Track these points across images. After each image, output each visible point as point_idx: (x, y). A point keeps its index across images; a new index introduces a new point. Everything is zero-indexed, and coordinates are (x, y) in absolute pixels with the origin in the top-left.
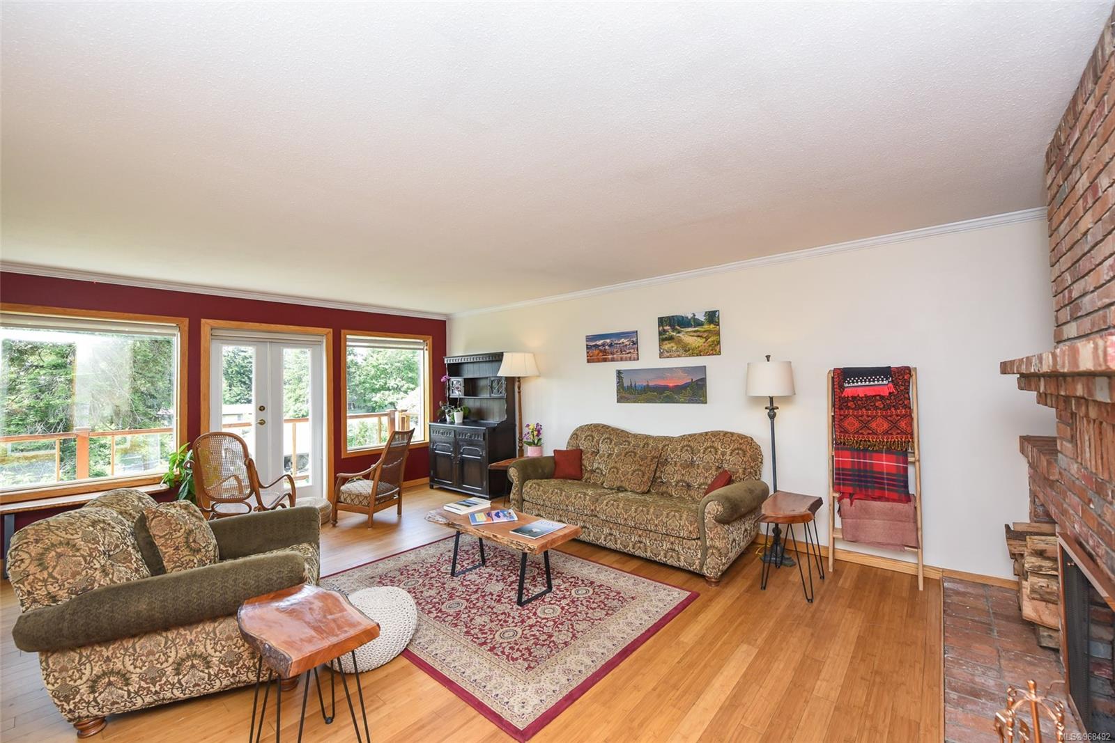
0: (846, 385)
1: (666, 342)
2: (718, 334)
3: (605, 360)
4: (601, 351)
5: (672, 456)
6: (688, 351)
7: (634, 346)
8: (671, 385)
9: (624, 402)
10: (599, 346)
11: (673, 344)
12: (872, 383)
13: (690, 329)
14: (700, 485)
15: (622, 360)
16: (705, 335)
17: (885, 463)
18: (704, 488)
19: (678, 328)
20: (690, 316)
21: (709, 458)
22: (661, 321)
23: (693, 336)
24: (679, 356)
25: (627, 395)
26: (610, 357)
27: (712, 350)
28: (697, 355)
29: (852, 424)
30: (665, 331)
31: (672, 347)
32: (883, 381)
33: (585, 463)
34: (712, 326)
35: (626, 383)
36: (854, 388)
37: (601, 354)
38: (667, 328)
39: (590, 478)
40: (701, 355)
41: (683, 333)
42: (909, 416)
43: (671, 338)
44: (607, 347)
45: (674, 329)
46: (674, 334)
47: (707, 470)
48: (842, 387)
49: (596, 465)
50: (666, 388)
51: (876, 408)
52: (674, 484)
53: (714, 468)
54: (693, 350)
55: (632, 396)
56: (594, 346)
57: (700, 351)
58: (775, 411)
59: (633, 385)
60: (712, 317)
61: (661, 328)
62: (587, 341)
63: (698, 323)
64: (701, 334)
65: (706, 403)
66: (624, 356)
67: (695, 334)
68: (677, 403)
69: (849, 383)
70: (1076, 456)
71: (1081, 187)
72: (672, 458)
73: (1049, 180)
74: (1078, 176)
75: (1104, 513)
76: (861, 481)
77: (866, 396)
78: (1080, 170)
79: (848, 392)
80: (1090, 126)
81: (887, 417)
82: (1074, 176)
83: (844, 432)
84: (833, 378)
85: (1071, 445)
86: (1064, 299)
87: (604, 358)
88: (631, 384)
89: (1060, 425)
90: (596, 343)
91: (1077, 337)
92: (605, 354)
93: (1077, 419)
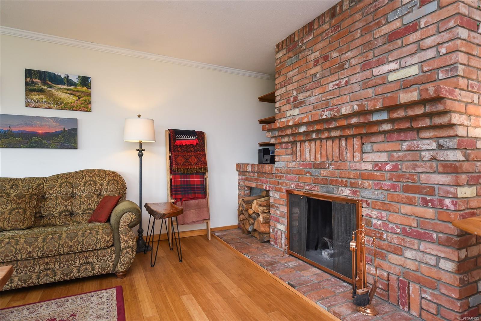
0: (177, 138)
1: (35, 93)
2: (90, 95)
6: (60, 105)
8: (40, 132)
11: (43, 96)
12: (189, 138)
13: (63, 87)
14: (84, 211)
16: (78, 94)
17: (196, 180)
18: (89, 213)
19: (50, 83)
20: (63, 76)
21: (90, 189)
22: (29, 73)
23: (66, 93)
24: (50, 108)
27: (84, 107)
28: (70, 110)
29: (181, 160)
30: (33, 83)
31: (42, 99)
32: (193, 137)
34: (85, 89)
36: (181, 140)
38: (37, 80)
40: (73, 110)
41: (55, 89)
42: (204, 155)
43: (41, 91)
45: (45, 83)
46: (45, 87)
47: (89, 199)
48: (175, 140)
50: (34, 134)
51: (191, 151)
52: (56, 215)
53: (95, 196)
54: (65, 104)
57: (73, 107)
58: (143, 152)
60: (85, 81)
61: (29, 79)
63: (70, 83)
64: (74, 93)
65: (77, 148)
67: (68, 92)
68: (47, 148)
69: (178, 137)
70: (294, 159)
71: (312, 57)
72: (51, 194)
73: (280, 55)
74: (309, 53)
75: (320, 174)
76: (185, 191)
77: (186, 145)
78: (312, 51)
79: (178, 143)
80: (324, 34)
81: (196, 156)
82: (306, 53)
83: (177, 164)
84: (169, 134)
85: (290, 156)
86: (288, 102)
89: (279, 150)
91: (299, 114)
93: (298, 145)
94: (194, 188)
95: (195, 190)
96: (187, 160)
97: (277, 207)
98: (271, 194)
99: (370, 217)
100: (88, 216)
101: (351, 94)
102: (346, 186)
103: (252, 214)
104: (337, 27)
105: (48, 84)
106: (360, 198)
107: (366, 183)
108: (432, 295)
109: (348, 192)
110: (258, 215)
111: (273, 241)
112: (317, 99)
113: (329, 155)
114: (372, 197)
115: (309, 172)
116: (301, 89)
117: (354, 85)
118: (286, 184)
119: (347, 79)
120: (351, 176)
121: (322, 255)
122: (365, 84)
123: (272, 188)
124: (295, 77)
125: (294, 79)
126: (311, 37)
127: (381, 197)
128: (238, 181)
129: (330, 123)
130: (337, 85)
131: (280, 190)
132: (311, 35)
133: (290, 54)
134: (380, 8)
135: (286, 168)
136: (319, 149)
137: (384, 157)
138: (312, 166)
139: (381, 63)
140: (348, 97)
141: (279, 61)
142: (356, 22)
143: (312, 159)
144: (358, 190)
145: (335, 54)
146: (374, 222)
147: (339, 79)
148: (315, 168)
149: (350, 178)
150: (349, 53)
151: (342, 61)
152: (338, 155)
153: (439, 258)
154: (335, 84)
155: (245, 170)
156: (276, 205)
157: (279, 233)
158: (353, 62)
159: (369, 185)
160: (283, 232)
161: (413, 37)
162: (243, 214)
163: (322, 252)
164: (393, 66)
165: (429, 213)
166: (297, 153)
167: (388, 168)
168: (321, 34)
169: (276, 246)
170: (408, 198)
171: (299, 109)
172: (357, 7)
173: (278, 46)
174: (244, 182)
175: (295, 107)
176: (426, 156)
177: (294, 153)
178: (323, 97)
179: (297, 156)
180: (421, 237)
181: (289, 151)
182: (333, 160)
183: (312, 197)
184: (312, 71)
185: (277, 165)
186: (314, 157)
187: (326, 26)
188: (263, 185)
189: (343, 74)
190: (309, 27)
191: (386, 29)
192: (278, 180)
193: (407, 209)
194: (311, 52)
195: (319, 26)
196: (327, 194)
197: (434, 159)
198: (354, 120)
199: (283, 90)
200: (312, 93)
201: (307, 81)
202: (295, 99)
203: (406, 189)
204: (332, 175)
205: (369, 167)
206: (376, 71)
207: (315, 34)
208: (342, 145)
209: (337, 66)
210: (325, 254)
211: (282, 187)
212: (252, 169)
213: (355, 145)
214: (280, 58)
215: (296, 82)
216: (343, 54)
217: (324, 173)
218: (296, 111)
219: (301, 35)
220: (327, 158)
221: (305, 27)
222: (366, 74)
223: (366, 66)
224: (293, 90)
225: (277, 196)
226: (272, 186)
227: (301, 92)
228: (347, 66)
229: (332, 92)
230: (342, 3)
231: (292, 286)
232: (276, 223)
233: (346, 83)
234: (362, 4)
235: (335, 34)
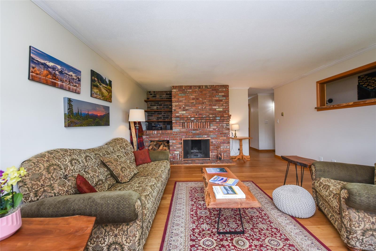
1: (95, 88)
2: (111, 92)
4: (50, 73)
6: (103, 97)
7: (79, 82)
10: (48, 67)
11: (98, 91)
13: (104, 85)
20: (104, 78)
22: (92, 73)
24: (100, 98)
25: (76, 121)
27: (110, 100)
28: (105, 100)
30: (94, 81)
34: (110, 88)
35: (75, 110)
37: (50, 76)
38: (96, 79)
40: (107, 101)
41: (102, 86)
43: (97, 86)
44: (57, 73)
45: (99, 82)
46: (99, 84)
50: (97, 117)
54: (105, 97)
55: (78, 121)
57: (107, 99)
59: (80, 112)
60: (110, 83)
61: (92, 77)
63: (107, 84)
64: (107, 90)
65: (109, 126)
67: (105, 89)
71: (192, 97)
73: (174, 90)
75: (196, 132)
82: (189, 95)
85: (182, 127)
86: (180, 108)
87: (53, 82)
88: (78, 111)
89: (176, 125)
90: (45, 62)
91: (186, 113)
92: (54, 78)
93: (186, 123)
95: (142, 144)
98: (170, 141)
99: (213, 141)
101: (206, 111)
102: (205, 135)
107: (211, 134)
108: (226, 154)
111: (172, 159)
112: (194, 110)
114: (213, 137)
115: (191, 132)
116: (186, 105)
117: (207, 109)
118: (180, 137)
120: (207, 132)
122: (210, 109)
124: (184, 101)
127: (215, 136)
129: (204, 118)
131: (176, 139)
132: (191, 90)
133: (181, 92)
134: (214, 93)
135: (180, 131)
136: (196, 125)
137: (216, 127)
138: (193, 130)
139: (215, 106)
141: (174, 93)
142: (207, 93)
143: (193, 128)
144: (209, 135)
145: (201, 99)
146: (213, 143)
147: (202, 106)
150: (205, 100)
151: (203, 102)
152: (202, 127)
153: (227, 146)
155: (151, 133)
156: (174, 145)
157: (176, 155)
160: (178, 154)
161: (222, 103)
164: (217, 107)
165: (225, 138)
167: (217, 130)
168: (195, 91)
169: (174, 160)
170: (221, 136)
173: (173, 87)
174: (148, 139)
175: (184, 110)
176: (225, 127)
178: (197, 110)
179: (185, 127)
180: (224, 143)
181: (182, 125)
184: (192, 101)
185: (173, 130)
187: (197, 90)
188: (164, 139)
189: (204, 105)
190: (190, 87)
191: (215, 98)
192: (175, 136)
193: (221, 138)
194: (191, 95)
195: (194, 89)
197: (226, 127)
199: (177, 104)
200: (192, 108)
201: (189, 103)
202: (184, 108)
203: (221, 134)
204: (201, 132)
205: (212, 130)
206: (213, 107)
208: (204, 124)
209: (201, 102)
211: (178, 138)
212: (156, 132)
213: (208, 124)
214: (175, 92)
216: (203, 100)
217: (198, 132)
218: (185, 112)
219: (186, 88)
220: (198, 128)
221: (188, 86)
222: (211, 107)
223: (210, 105)
224: (182, 105)
225: (174, 142)
226: (171, 138)
227: (186, 106)
228: (205, 103)
229: (200, 109)
230: (202, 86)
231: (202, 164)
232: (174, 152)
233: (205, 108)
234: (209, 90)
235: (201, 93)
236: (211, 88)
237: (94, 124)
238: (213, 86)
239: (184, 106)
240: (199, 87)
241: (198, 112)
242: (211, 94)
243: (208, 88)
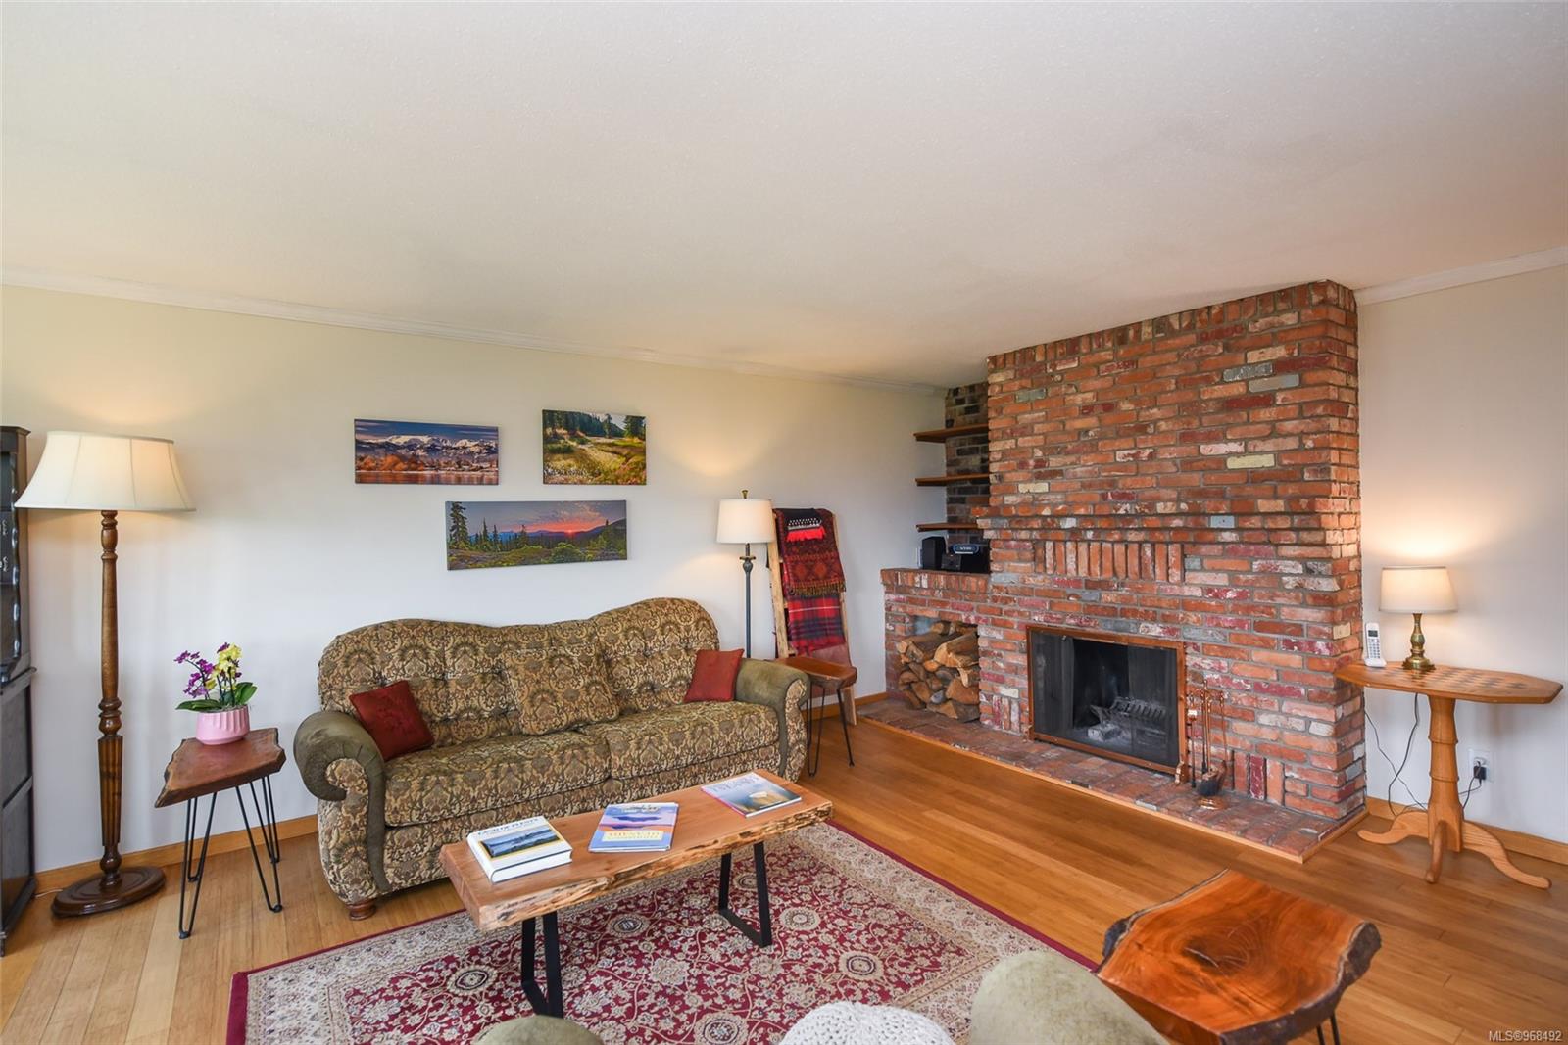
0: (790, 528)
1: (559, 456)
2: (643, 452)
3: (414, 480)
4: (402, 459)
5: (615, 649)
6: (598, 475)
7: (491, 456)
8: (570, 531)
9: (467, 568)
10: (396, 447)
11: (571, 462)
12: (808, 526)
13: (602, 440)
14: (673, 682)
15: (459, 481)
16: (626, 452)
17: (826, 608)
18: (681, 684)
19: (582, 434)
20: (602, 418)
21: (672, 638)
22: (550, 418)
23: (605, 451)
24: (582, 482)
25: (472, 554)
26: (428, 473)
27: (635, 476)
28: (613, 484)
29: (801, 571)
30: (556, 437)
31: (570, 466)
32: (816, 523)
33: (427, 706)
34: (636, 440)
35: (473, 528)
36: (797, 530)
37: (401, 465)
38: (561, 431)
39: (449, 735)
40: (618, 483)
41: (590, 444)
42: (837, 558)
43: (568, 451)
44: (420, 453)
45: (574, 436)
46: (575, 444)
48: (787, 531)
49: (456, 705)
50: (561, 537)
52: (635, 692)
53: (683, 652)
54: (606, 474)
55: (486, 555)
56: (381, 446)
57: (618, 477)
58: (750, 562)
59: (490, 532)
60: (636, 425)
61: (549, 431)
62: (356, 432)
63: (615, 432)
64: (619, 450)
65: (626, 559)
66: (466, 474)
67: (610, 449)
68: (581, 561)
69: (790, 525)
70: (1041, 570)
71: (1079, 399)
72: (616, 653)
73: (998, 378)
74: (1070, 391)
75: (1100, 598)
76: (811, 631)
77: (806, 539)
78: (1076, 388)
79: (791, 537)
80: (1102, 368)
81: (824, 560)
82: (1064, 389)
83: (797, 580)
84: (777, 521)
85: (1029, 565)
86: (1023, 465)
87: (410, 476)
88: (485, 531)
89: (1003, 552)
90: (387, 440)
91: (1049, 492)
92: (413, 466)
93: (1049, 545)
94: (825, 624)
95: (826, 629)
96: (810, 570)
97: (999, 655)
98: (982, 631)
99: (1200, 667)
100: (682, 691)
101: (1160, 476)
102: (1154, 620)
103: (937, 670)
104: (1131, 363)
105: (579, 436)
106: (1182, 640)
107: (1192, 617)
108: (1300, 770)
109: (1159, 630)
110: (955, 671)
111: (987, 719)
112: (1090, 472)
113: (1118, 569)
114: (1204, 638)
115: (1074, 595)
116: (1050, 449)
117: (1165, 463)
118: (1021, 614)
119: (1151, 450)
120: (1164, 605)
121: (1087, 735)
122: (1187, 465)
123: (986, 621)
124: (1040, 426)
125: (1036, 429)
126: (1075, 365)
127: (1219, 638)
128: (886, 604)
129: (1130, 522)
130: (1133, 456)
131: (1005, 624)
132: (1074, 361)
133: (1026, 382)
134: (1210, 356)
135: (1021, 585)
136: (1098, 557)
137: (1222, 580)
138: (1083, 585)
139: (1212, 438)
140: (1154, 480)
141: (997, 389)
142: (1166, 365)
143: (1083, 573)
144: (1177, 626)
145: (1126, 406)
146: (1207, 676)
147: (1135, 447)
148: (1087, 587)
149: (1161, 608)
150: (1155, 411)
151: (1141, 420)
152: (1137, 569)
153: (1308, 721)
154: (1129, 455)
155: (910, 584)
156: (996, 652)
157: (1005, 702)
158: (1163, 426)
159: (1198, 620)
160: (1014, 701)
161: (1266, 414)
162: (910, 669)
163: (1087, 732)
164: (1235, 447)
165: (1295, 660)
166: (1048, 561)
167: (1230, 595)
168: (1097, 366)
169: (996, 728)
170: (1262, 639)
171: (1049, 484)
172: (1169, 342)
173: (993, 359)
174: (904, 608)
175: (1039, 477)
176: (1290, 582)
177: (1038, 560)
178: (1105, 471)
179: (1047, 566)
180: (1283, 693)
181: (1028, 555)
182: (1127, 576)
183: (1083, 638)
184: (1080, 424)
185: (995, 578)
186: (1086, 570)
187: (1107, 355)
188: (959, 615)
189: (1144, 441)
190: (1072, 346)
191: (1220, 391)
192: (1001, 606)
193: (1260, 655)
194: (1074, 389)
195: (1091, 352)
196: (1115, 632)
197: (1300, 587)
198: (1177, 522)
199: (1010, 443)
200: (1079, 459)
201: (1066, 438)
202: (1040, 463)
203: (1260, 626)
204: (1125, 600)
205: (1197, 592)
206: (1206, 449)
207: (1083, 362)
208: (1144, 554)
209: (1132, 425)
210: (1094, 734)
211: (1011, 619)
212: (929, 583)
213: (1170, 557)
214: (1001, 385)
215: (1040, 434)
216: (1141, 409)
217: (1109, 598)
218: (1043, 487)
219: (1051, 355)
220: (1115, 573)
221: (1061, 343)
222: (1188, 449)
223: (1187, 437)
224: (1033, 447)
225: (998, 635)
226: (983, 617)
227: (1052, 454)
228: (1151, 430)
229: (1122, 467)
230: (1138, 326)
231: (1081, 785)
232: (995, 685)
233: (1151, 456)
234: (1177, 341)
235: (1125, 372)
236: (1191, 327)
237: (550, 558)
238: (1205, 316)
239: (1039, 454)
240: (1120, 335)
241: (1112, 483)
242: (1193, 367)
243: (1173, 333)
